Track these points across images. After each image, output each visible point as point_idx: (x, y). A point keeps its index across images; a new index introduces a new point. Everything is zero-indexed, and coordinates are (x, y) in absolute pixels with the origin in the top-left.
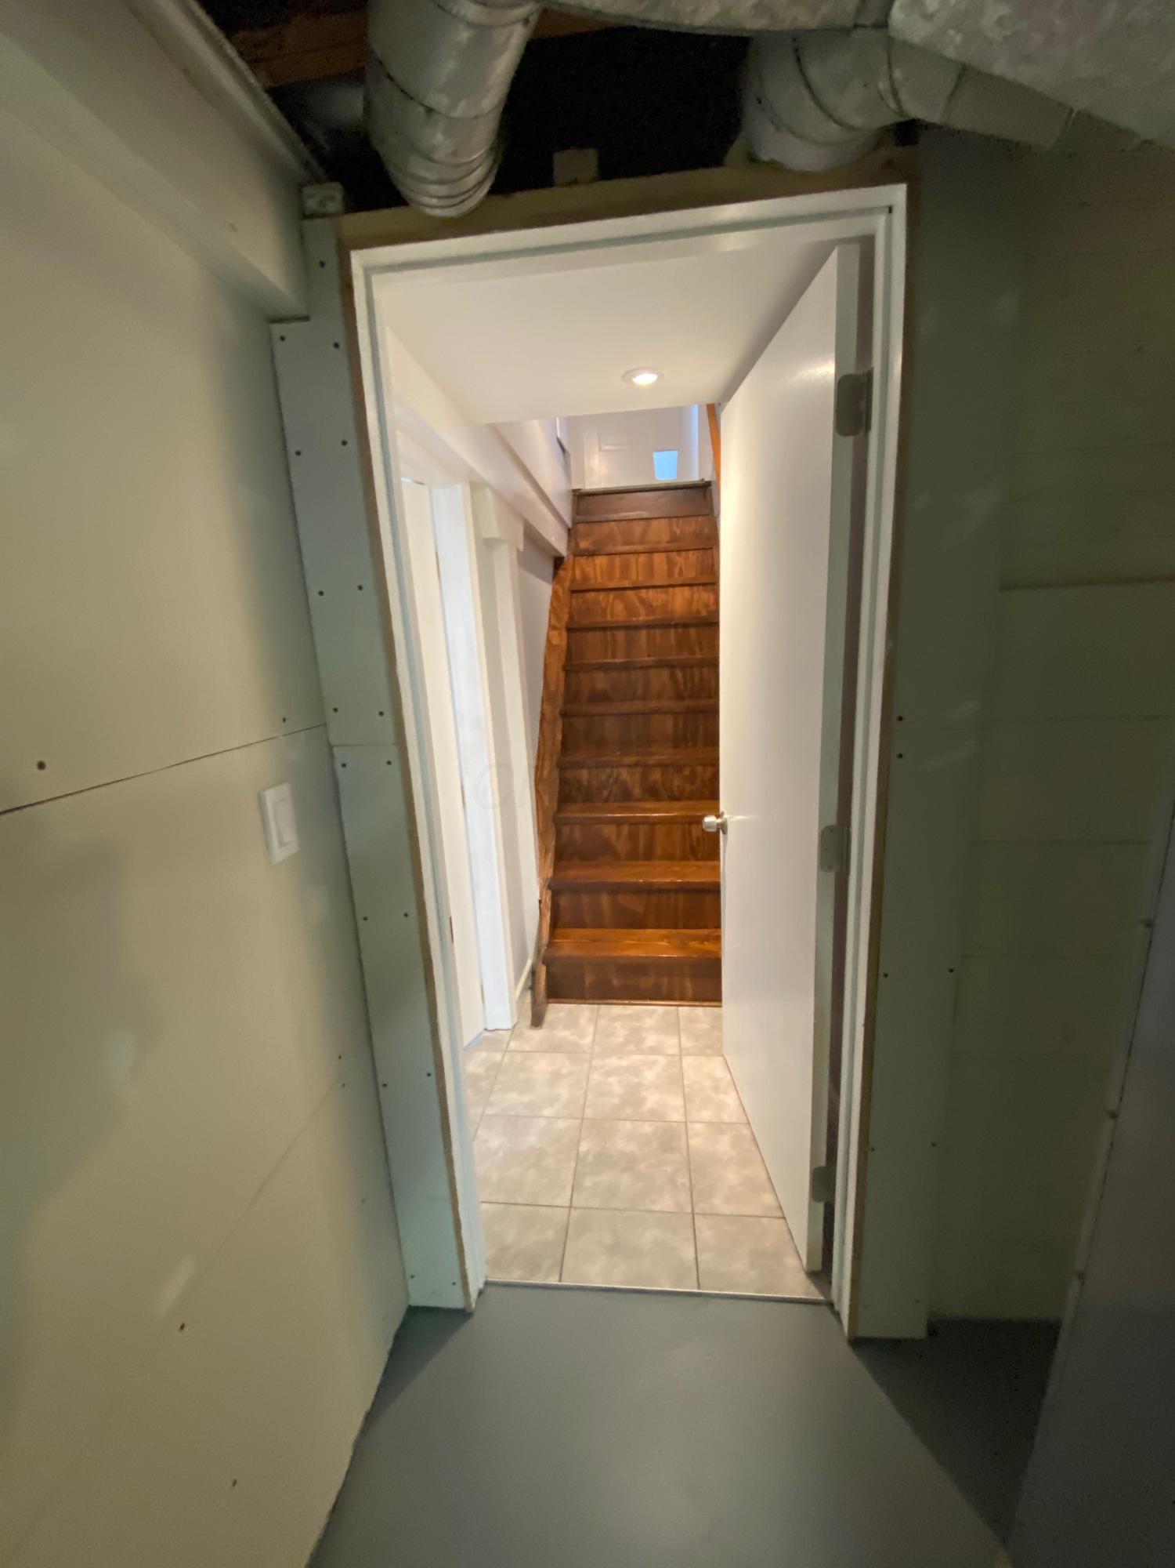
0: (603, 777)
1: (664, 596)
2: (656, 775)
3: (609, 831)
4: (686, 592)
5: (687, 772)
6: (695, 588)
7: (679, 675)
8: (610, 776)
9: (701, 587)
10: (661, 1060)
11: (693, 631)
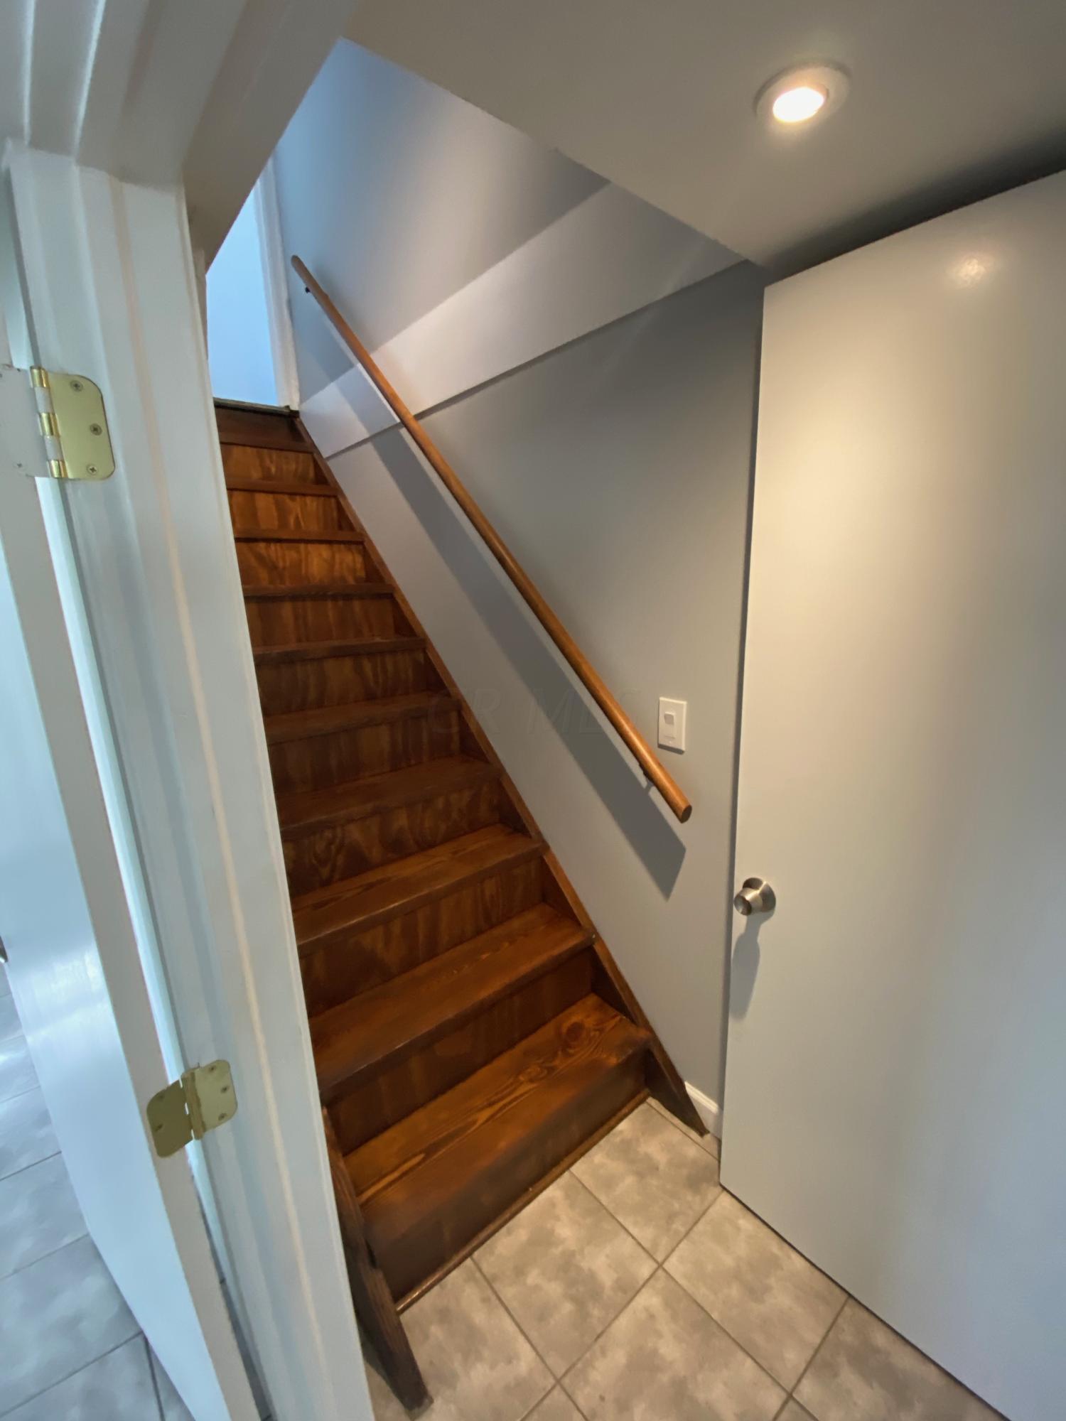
0: (320, 846)
1: (294, 554)
2: (401, 821)
3: (373, 941)
4: (324, 551)
5: (440, 803)
6: (336, 547)
7: (367, 666)
8: (330, 843)
9: (342, 546)
10: (648, 1300)
11: (357, 605)
